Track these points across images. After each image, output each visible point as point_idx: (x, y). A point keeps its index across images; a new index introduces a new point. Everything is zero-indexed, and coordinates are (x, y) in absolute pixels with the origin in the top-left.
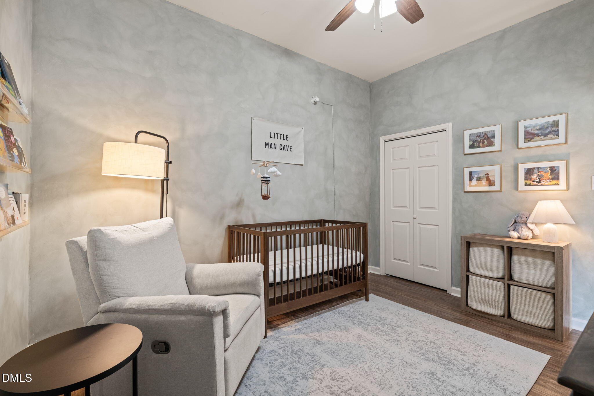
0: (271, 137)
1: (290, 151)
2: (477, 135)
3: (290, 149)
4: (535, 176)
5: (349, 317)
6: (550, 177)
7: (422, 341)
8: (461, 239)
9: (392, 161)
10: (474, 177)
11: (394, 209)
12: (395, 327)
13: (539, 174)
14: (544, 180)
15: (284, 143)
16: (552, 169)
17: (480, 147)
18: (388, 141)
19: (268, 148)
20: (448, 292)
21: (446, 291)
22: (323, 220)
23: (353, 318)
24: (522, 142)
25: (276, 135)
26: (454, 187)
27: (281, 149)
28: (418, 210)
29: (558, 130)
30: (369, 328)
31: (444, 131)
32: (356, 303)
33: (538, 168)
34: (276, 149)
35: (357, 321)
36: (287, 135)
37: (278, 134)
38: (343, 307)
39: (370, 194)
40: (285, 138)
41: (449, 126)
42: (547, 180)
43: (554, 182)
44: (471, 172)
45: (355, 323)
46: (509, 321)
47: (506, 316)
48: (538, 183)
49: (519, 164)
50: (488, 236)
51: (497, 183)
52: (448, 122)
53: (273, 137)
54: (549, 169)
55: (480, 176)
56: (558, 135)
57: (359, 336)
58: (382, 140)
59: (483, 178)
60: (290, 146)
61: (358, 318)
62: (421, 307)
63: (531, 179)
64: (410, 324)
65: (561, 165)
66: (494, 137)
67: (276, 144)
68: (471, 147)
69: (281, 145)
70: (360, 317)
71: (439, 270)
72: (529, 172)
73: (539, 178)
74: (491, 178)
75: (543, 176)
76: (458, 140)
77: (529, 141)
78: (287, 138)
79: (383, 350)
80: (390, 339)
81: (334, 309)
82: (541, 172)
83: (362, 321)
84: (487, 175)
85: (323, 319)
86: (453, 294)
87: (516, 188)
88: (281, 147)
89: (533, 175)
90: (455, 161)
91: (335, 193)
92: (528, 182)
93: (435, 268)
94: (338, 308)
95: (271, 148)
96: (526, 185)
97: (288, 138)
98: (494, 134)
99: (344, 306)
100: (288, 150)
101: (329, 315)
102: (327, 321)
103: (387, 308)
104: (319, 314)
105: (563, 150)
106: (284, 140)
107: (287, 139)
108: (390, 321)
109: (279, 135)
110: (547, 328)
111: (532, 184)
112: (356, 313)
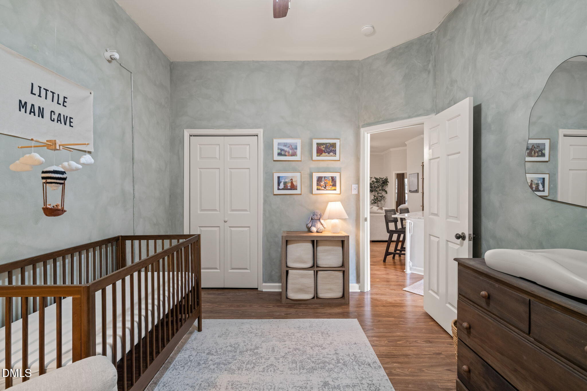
0: (32, 93)
1: (70, 126)
2: (284, 145)
3: (70, 122)
4: (323, 183)
5: (199, 364)
6: (331, 184)
7: (288, 352)
8: (282, 238)
9: (198, 159)
10: (282, 181)
11: (202, 212)
12: (254, 349)
13: (325, 181)
14: (328, 186)
15: (59, 109)
16: (332, 178)
17: (286, 156)
18: (194, 136)
19: (26, 112)
20: (259, 289)
21: (257, 289)
22: (122, 236)
23: (204, 363)
24: (315, 157)
25: (43, 92)
26: (265, 190)
27: (53, 119)
28: (229, 212)
29: (336, 150)
30: (233, 367)
31: (255, 136)
32: (190, 339)
33: (325, 177)
34: (43, 117)
35: (213, 365)
36: (65, 98)
37: (48, 91)
38: (179, 354)
39: (170, 196)
40: (61, 101)
41: (260, 132)
42: (330, 187)
43: (334, 188)
44: (279, 177)
45: (214, 369)
46: (318, 301)
47: (315, 297)
48: (325, 188)
49: (313, 173)
50: (297, 233)
51: (299, 188)
52: (260, 128)
53: (38, 94)
54: (330, 178)
55: (286, 181)
56: (335, 154)
57: (232, 385)
58: (187, 133)
59: (289, 183)
60: (70, 118)
61: (211, 360)
62: (254, 314)
63: (320, 185)
64: (263, 339)
65: (336, 175)
66: (296, 149)
67: (43, 108)
68: (279, 154)
69: (53, 113)
70: (211, 357)
71: (250, 270)
72: (320, 179)
73: (325, 185)
74: (295, 183)
75: (327, 183)
76: (269, 146)
77: (319, 156)
78: (64, 101)
79: (269, 387)
80: (264, 368)
81: (170, 363)
82: (326, 180)
83: (218, 361)
84: (291, 181)
85: (167, 387)
86: (264, 290)
87: (311, 192)
88: (53, 117)
89: (321, 182)
90: (265, 166)
91: (134, 196)
92: (319, 187)
93: (246, 269)
94: (175, 359)
95: (32, 114)
96: (318, 189)
97: (66, 102)
98: (297, 146)
99: (178, 351)
100: (65, 124)
101: (170, 376)
102: (175, 387)
103: (227, 330)
104: (156, 384)
105: (337, 165)
106: (60, 104)
107: (65, 104)
108: (245, 346)
109: (50, 95)
110: (339, 297)
111: (321, 189)
112: (203, 355)
